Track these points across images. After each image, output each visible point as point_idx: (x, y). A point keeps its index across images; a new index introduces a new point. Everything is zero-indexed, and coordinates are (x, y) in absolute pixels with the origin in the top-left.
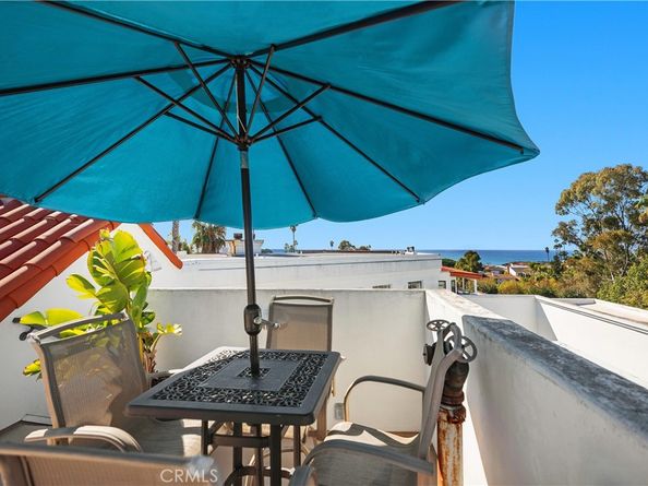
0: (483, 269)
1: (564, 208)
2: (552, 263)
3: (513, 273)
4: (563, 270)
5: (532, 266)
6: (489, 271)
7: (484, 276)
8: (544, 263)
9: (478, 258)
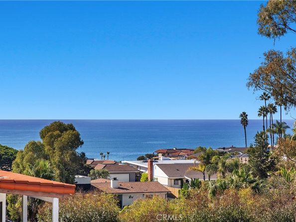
0: (87, 171)
1: (277, 19)
2: (251, 151)
3: (162, 177)
4: (272, 167)
5: (207, 160)
6: (104, 175)
7: (87, 188)
8: (235, 151)
9: (77, 141)
